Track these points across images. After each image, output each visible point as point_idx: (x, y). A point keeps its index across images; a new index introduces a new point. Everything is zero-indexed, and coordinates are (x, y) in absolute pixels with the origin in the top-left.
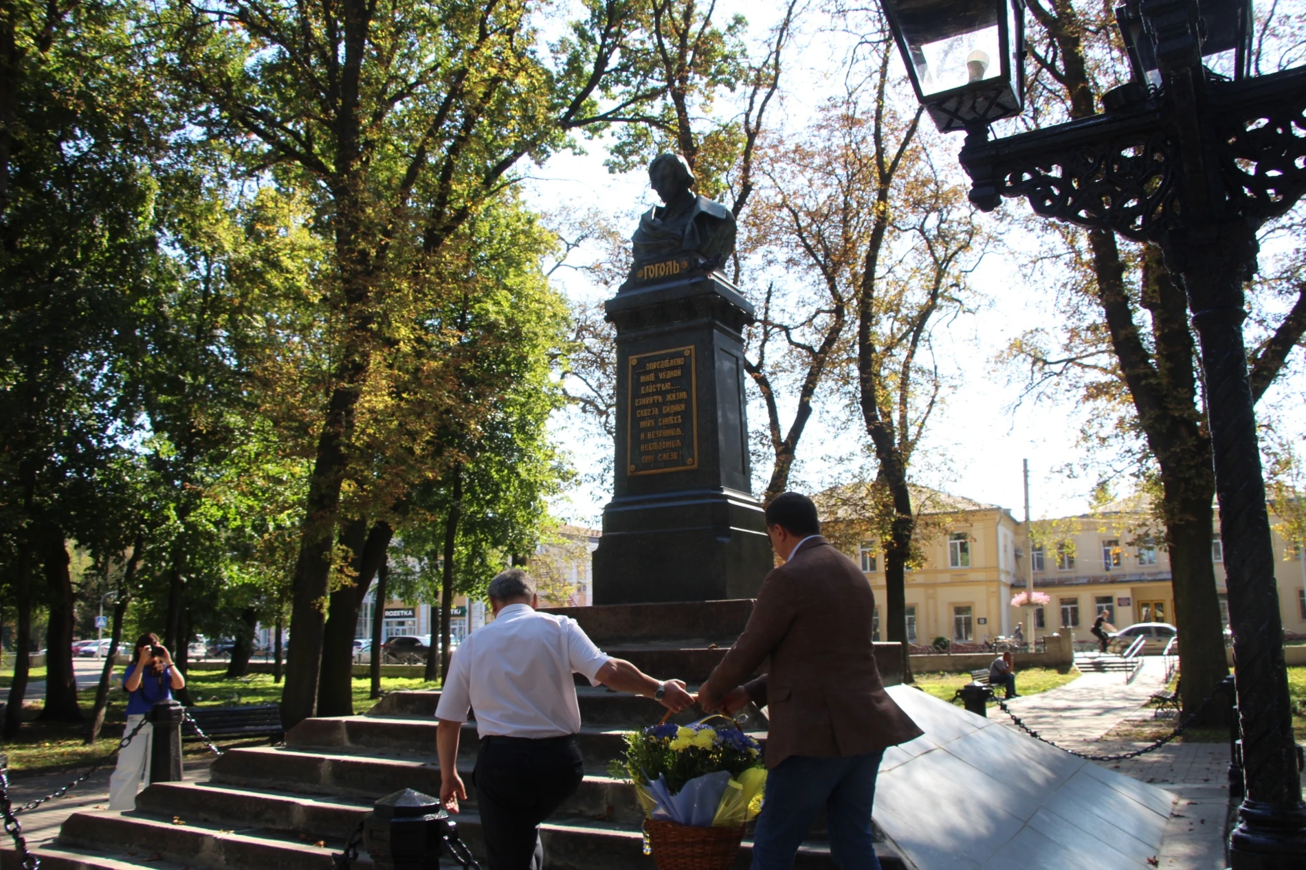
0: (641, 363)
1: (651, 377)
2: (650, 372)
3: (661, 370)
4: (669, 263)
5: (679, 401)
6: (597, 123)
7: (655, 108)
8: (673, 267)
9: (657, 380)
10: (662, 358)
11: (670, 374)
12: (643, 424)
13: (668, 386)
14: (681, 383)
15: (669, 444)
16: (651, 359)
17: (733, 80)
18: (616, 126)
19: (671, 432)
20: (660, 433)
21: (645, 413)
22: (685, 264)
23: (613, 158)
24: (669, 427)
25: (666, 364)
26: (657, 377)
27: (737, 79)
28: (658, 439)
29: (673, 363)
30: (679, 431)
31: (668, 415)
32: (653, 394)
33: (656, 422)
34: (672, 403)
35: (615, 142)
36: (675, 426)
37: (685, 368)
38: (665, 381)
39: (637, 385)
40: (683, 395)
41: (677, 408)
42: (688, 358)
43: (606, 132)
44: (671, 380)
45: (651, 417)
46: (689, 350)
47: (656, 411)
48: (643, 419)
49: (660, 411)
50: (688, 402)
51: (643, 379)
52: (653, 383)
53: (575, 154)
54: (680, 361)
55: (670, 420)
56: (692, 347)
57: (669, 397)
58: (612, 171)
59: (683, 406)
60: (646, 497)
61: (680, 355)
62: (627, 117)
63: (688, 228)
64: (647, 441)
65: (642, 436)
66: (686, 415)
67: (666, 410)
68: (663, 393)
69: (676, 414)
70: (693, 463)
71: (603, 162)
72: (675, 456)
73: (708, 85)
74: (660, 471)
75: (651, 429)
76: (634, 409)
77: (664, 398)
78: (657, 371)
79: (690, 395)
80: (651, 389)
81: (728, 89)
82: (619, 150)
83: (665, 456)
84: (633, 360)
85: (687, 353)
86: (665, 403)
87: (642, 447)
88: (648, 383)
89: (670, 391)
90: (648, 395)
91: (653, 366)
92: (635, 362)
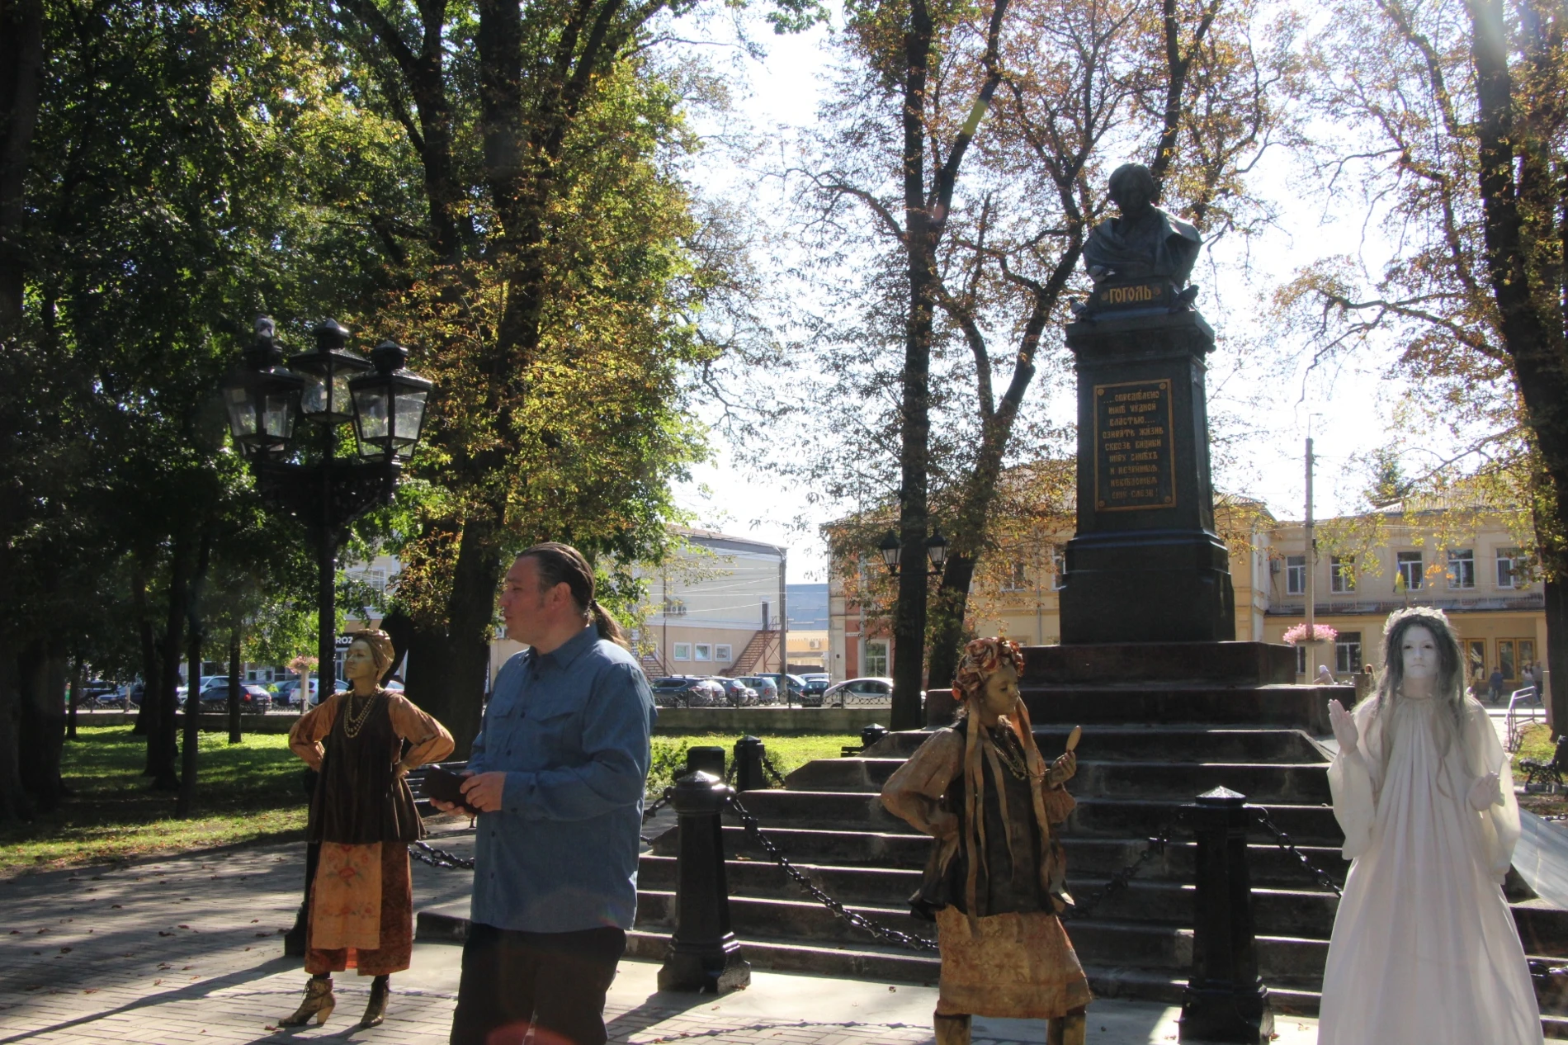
0: (1109, 394)
1: (1121, 409)
2: (1120, 403)
3: (1133, 403)
5: (1155, 437)
8: (1144, 293)
9: (1128, 413)
10: (1133, 390)
11: (1143, 408)
12: (1112, 458)
13: (1141, 420)
14: (1156, 418)
15: (1143, 481)
16: (1120, 390)
19: (1145, 469)
20: (1133, 469)
21: (1115, 447)
22: (1159, 291)
24: (1143, 463)
25: (1138, 396)
26: (1128, 409)
28: (1130, 475)
29: (1146, 396)
30: (1154, 468)
31: (1141, 450)
32: (1124, 427)
33: (1128, 457)
34: (1146, 438)
36: (1149, 462)
37: (1161, 403)
38: (1136, 414)
39: (1104, 417)
40: (1159, 430)
41: (1152, 444)
42: (1163, 392)
44: (1145, 414)
45: (1122, 451)
46: (1164, 383)
47: (1128, 445)
48: (1113, 453)
49: (1133, 445)
50: (1164, 437)
51: (1111, 410)
52: (1124, 416)
54: (1154, 395)
55: (1144, 456)
56: (1168, 380)
57: (1142, 432)
59: (1158, 442)
60: (1117, 534)
61: (1155, 388)
63: (1159, 250)
64: (1117, 477)
65: (1112, 471)
66: (1162, 451)
67: (1139, 445)
68: (1135, 427)
69: (1151, 450)
70: (1171, 500)
72: (1150, 493)
74: (1132, 508)
75: (1122, 464)
76: (1102, 442)
77: (1137, 432)
78: (1128, 403)
79: (1166, 430)
80: (1121, 422)
83: (1139, 493)
84: (1099, 390)
85: (1162, 387)
86: (1138, 437)
87: (1113, 483)
88: (1118, 416)
89: (1142, 426)
90: (1117, 428)
91: (1123, 397)
92: (1101, 393)
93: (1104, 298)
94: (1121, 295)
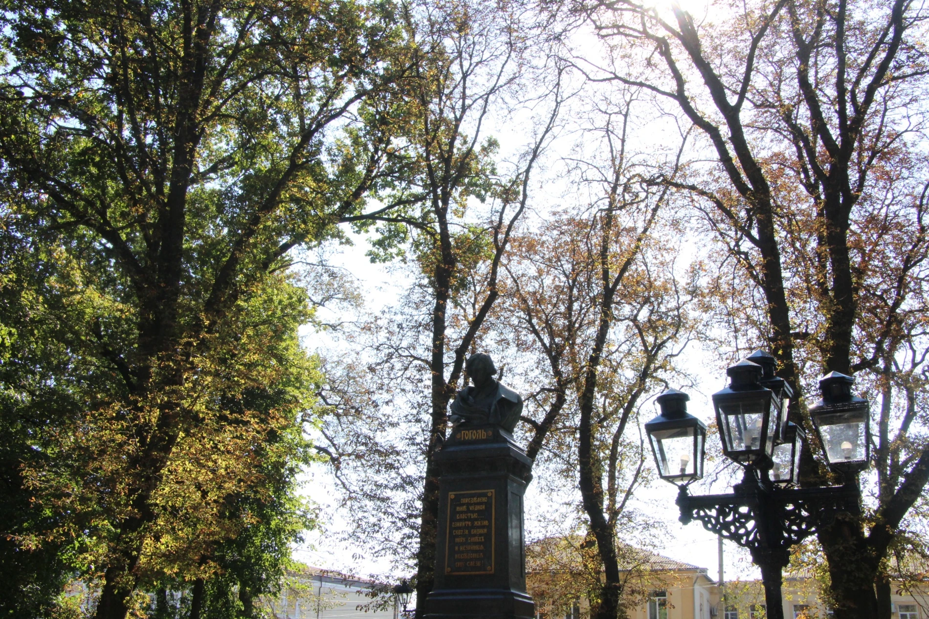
0: (458, 498)
1: (464, 508)
2: (464, 504)
3: (471, 504)
4: (479, 431)
5: (483, 527)
6: (364, 221)
7: (416, 211)
8: (482, 434)
9: (468, 511)
10: (472, 496)
11: (478, 508)
12: (457, 540)
13: (475, 516)
14: (485, 514)
15: (474, 555)
16: (464, 496)
17: (483, 192)
18: (380, 224)
19: (476, 547)
20: (469, 548)
21: (459, 532)
22: (490, 433)
23: (375, 250)
24: (475, 543)
25: (475, 500)
26: (468, 508)
27: (486, 191)
28: (467, 551)
29: (479, 500)
30: (482, 547)
31: (475, 535)
32: (465, 520)
33: (467, 540)
34: (478, 527)
35: (378, 236)
36: (479, 543)
37: (488, 505)
38: (473, 512)
39: (454, 513)
40: (486, 523)
41: (481, 531)
42: (490, 498)
43: (372, 228)
44: (479, 512)
45: (463, 536)
46: (491, 492)
47: (467, 532)
48: (457, 536)
49: (470, 532)
50: (489, 527)
51: (458, 509)
52: (465, 512)
53: (341, 243)
54: (484, 499)
55: (476, 539)
56: (493, 491)
57: (476, 523)
58: (373, 261)
59: (485, 530)
60: (458, 591)
61: (485, 495)
62: (391, 216)
63: (493, 407)
64: (459, 552)
65: (457, 548)
66: (488, 536)
67: (473, 532)
68: (473, 520)
69: (481, 535)
70: (491, 569)
71: (366, 252)
72: (478, 564)
73: (461, 194)
74: (468, 573)
75: (463, 544)
76: (451, 529)
77: (472, 524)
78: (468, 504)
79: (490, 523)
80: (463, 516)
81: (478, 200)
82: (380, 243)
83: (472, 564)
84: (452, 495)
85: (490, 494)
86: (473, 527)
87: (456, 556)
88: (462, 512)
89: (476, 520)
90: (461, 520)
91: (466, 501)
92: (453, 497)
93: (458, 436)
94: (468, 435)
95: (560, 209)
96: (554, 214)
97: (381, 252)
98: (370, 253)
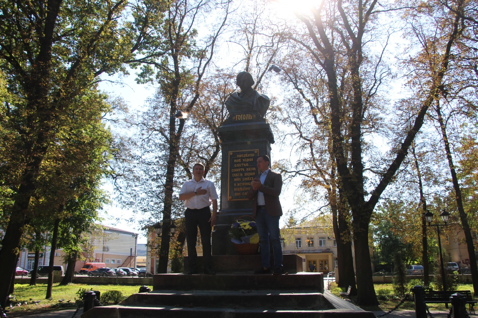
0: (234, 155)
1: (239, 160)
2: (239, 158)
3: (244, 158)
5: (253, 171)
6: (134, 63)
8: (249, 117)
9: (242, 162)
10: (244, 153)
11: (248, 160)
12: (235, 180)
13: (247, 165)
14: (253, 164)
16: (239, 153)
17: (189, 54)
18: (143, 64)
20: (243, 184)
21: (236, 175)
22: (255, 116)
23: (139, 78)
24: (247, 181)
25: (246, 155)
26: (242, 161)
27: (191, 54)
28: (242, 186)
29: (249, 155)
31: (247, 177)
32: (240, 167)
33: (242, 179)
34: (249, 172)
35: (141, 72)
38: (245, 163)
39: (232, 163)
40: (254, 169)
41: (252, 174)
42: (256, 154)
43: (139, 67)
44: (249, 162)
45: (239, 177)
47: (241, 175)
48: (236, 177)
49: (243, 175)
50: (256, 172)
51: (235, 161)
52: (240, 163)
53: (124, 74)
54: (253, 155)
55: (248, 179)
56: (258, 150)
57: (247, 169)
59: (254, 173)
60: (237, 210)
61: (253, 152)
62: (148, 62)
63: (255, 102)
64: (237, 187)
65: (235, 185)
67: (246, 174)
68: (245, 167)
69: (251, 176)
71: (135, 79)
74: (243, 199)
75: (239, 182)
76: (231, 173)
77: (245, 170)
78: (242, 158)
80: (239, 165)
81: (187, 57)
82: (141, 75)
84: (231, 153)
85: (256, 152)
86: (246, 171)
87: (235, 189)
88: (238, 163)
89: (248, 167)
90: (238, 168)
91: (240, 156)
92: (231, 154)
93: (234, 118)
94: (240, 117)
95: (220, 69)
96: (217, 70)
97: (142, 79)
98: (137, 79)
